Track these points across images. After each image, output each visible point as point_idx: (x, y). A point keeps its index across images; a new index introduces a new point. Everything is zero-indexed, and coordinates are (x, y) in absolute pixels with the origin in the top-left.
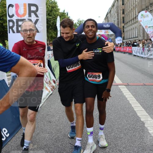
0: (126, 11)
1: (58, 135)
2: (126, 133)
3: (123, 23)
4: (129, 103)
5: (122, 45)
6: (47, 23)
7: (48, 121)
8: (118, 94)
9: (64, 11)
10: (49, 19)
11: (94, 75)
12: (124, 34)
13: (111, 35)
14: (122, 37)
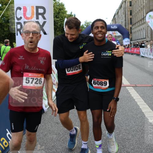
0: (134, 12)
1: (66, 136)
2: (134, 134)
3: (131, 24)
4: (137, 104)
5: (130, 46)
6: (55, 25)
7: (55, 122)
8: (125, 95)
9: (71, 13)
10: (57, 21)
11: (100, 82)
12: (131, 35)
13: (119, 36)
14: (130, 38)
